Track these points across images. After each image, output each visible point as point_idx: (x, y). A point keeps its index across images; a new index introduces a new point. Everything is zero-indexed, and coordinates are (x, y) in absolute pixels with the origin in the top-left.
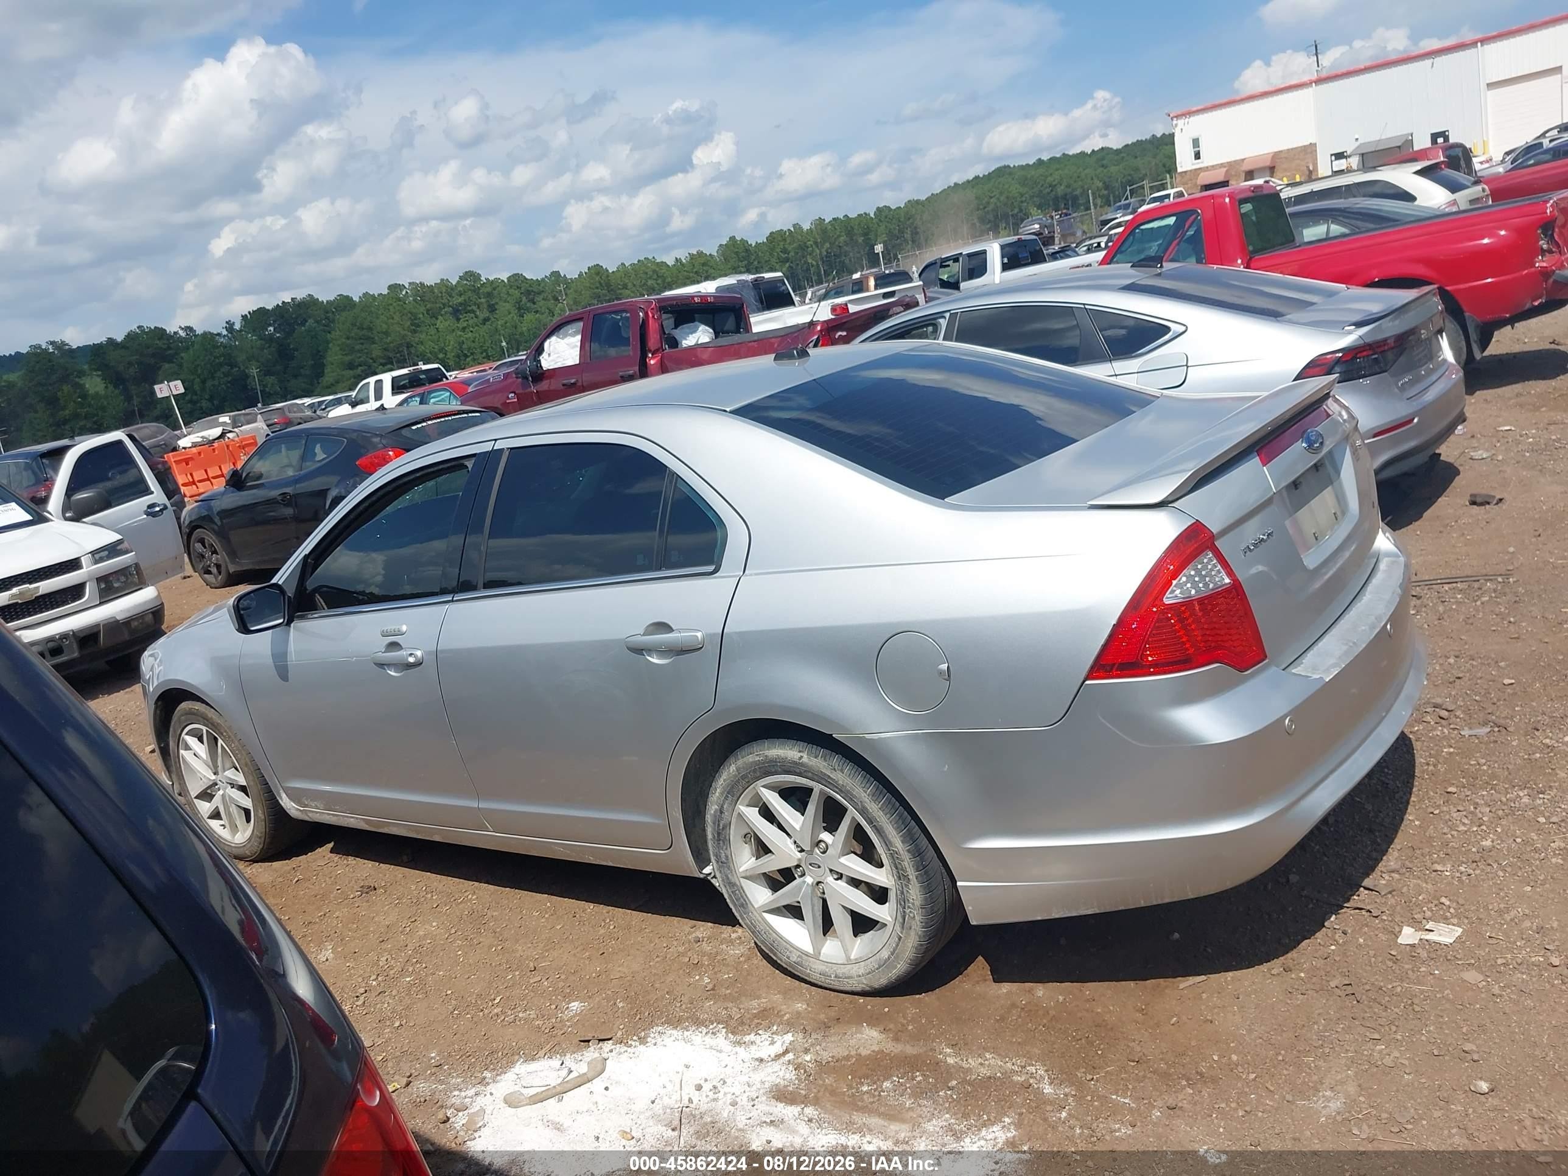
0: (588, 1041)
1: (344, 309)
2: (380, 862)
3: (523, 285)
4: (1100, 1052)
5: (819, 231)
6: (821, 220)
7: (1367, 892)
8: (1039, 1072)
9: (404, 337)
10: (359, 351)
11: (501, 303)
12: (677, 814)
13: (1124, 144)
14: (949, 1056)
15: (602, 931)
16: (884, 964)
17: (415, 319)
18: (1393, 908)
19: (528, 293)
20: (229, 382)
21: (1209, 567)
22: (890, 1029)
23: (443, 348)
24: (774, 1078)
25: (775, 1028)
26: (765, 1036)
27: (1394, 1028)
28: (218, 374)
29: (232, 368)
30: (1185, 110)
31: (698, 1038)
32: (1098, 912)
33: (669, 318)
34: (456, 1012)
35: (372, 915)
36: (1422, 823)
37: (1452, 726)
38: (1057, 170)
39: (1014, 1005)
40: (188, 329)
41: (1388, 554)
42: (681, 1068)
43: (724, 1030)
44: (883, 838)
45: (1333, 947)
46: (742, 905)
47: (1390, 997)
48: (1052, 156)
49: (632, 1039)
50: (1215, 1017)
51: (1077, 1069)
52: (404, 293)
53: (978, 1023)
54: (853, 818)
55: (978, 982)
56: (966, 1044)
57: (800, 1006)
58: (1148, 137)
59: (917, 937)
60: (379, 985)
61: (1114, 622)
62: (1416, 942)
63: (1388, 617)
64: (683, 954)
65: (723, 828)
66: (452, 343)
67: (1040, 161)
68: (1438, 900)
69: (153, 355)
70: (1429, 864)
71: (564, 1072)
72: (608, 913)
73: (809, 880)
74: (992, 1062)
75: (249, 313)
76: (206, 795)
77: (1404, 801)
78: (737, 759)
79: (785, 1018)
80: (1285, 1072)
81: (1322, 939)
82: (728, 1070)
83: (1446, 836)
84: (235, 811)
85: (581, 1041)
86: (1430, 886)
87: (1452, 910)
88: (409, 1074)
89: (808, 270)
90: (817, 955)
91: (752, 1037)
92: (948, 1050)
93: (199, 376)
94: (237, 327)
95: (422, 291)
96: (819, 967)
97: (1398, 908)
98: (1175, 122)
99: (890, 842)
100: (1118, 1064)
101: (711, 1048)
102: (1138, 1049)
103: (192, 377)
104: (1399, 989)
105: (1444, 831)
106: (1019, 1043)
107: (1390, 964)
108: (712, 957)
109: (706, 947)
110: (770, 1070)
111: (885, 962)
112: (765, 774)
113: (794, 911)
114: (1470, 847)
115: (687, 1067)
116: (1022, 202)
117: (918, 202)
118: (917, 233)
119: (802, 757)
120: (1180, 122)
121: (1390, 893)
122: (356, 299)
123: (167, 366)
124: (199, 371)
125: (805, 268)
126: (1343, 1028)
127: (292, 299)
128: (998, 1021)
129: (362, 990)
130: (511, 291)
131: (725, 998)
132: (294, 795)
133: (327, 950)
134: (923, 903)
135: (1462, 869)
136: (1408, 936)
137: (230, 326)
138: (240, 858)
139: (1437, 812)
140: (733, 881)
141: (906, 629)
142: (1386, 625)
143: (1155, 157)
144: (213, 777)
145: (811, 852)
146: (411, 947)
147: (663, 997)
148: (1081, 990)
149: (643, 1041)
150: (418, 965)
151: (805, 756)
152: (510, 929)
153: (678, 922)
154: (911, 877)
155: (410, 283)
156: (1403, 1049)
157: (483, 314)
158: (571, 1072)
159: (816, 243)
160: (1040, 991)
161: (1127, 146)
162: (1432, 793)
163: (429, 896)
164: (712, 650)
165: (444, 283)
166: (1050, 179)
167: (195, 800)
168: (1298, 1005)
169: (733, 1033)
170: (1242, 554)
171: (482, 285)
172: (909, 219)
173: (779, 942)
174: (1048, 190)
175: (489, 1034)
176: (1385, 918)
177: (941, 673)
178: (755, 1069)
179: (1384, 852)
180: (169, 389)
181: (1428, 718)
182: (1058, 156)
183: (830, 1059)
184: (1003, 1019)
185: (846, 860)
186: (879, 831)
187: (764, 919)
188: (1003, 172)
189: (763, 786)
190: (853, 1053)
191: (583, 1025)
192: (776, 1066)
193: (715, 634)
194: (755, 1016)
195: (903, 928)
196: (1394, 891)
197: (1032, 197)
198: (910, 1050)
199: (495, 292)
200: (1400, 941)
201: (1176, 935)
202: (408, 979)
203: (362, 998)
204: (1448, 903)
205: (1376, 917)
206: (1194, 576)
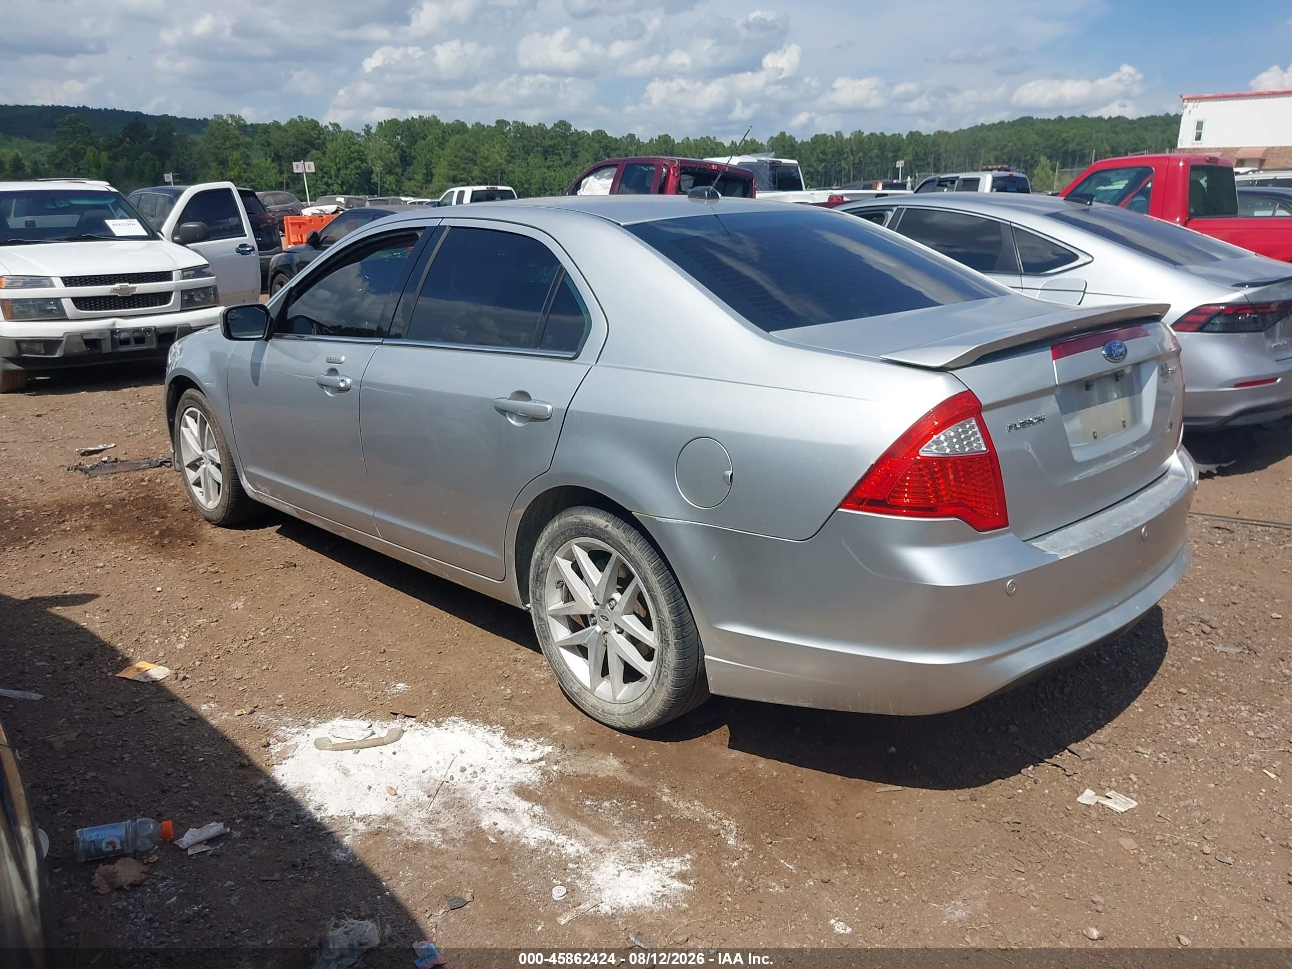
0: (397, 714)
1: (458, 132)
2: (308, 547)
3: (604, 140)
4: (787, 824)
5: (857, 141)
6: (860, 133)
7: (1069, 754)
8: (731, 826)
9: (500, 164)
10: (463, 169)
11: (583, 153)
12: (511, 552)
13: (1138, 117)
14: (666, 795)
15: (447, 636)
16: (639, 709)
17: (512, 152)
18: (1087, 772)
19: (606, 148)
20: (357, 174)
21: (970, 433)
22: (629, 763)
23: (529, 180)
24: (523, 776)
25: (542, 739)
26: (532, 743)
27: (1040, 867)
28: (351, 166)
29: (362, 163)
30: (1198, 95)
31: (480, 732)
32: (812, 706)
33: (690, 179)
34: (311, 669)
35: (284, 584)
36: (1145, 712)
37: (1209, 640)
38: (1074, 128)
39: (735, 769)
40: (336, 125)
41: (1176, 473)
42: (457, 752)
43: (503, 732)
44: (655, 606)
45: (1020, 791)
46: (545, 638)
47: (1049, 841)
48: (1072, 116)
49: (430, 721)
50: (895, 821)
51: (763, 832)
52: (508, 128)
53: (700, 775)
54: (637, 585)
55: (715, 744)
56: (683, 789)
57: (569, 728)
58: (1162, 114)
59: (667, 693)
60: (265, 636)
61: (873, 462)
62: (1092, 804)
63: (1145, 522)
64: (500, 668)
65: (542, 572)
66: (537, 177)
67: (1061, 118)
68: (1128, 775)
69: (306, 142)
70: (1134, 745)
71: (369, 732)
72: (458, 623)
73: (598, 628)
74: (697, 808)
75: (385, 121)
76: (194, 466)
77: (1138, 689)
78: (560, 518)
79: (554, 734)
80: (932, 878)
81: (1014, 782)
82: (492, 763)
83: (1159, 726)
84: (211, 483)
85: (392, 713)
86: (1126, 763)
87: (1136, 786)
88: (255, 705)
89: (840, 171)
90: (592, 691)
91: (522, 742)
92: (667, 790)
93: (336, 165)
94: (373, 131)
95: (522, 129)
96: (593, 701)
97: (1091, 773)
98: (1185, 104)
99: (660, 610)
100: (799, 836)
101: (487, 742)
102: (820, 829)
103: (331, 165)
104: (1059, 837)
105: (1161, 722)
106: (726, 800)
107: (1062, 815)
108: (521, 674)
109: (520, 667)
110: (522, 770)
111: (640, 707)
112: (578, 534)
113: (582, 651)
114: (1176, 740)
115: (462, 752)
116: (1035, 150)
117: (946, 133)
118: (939, 159)
119: (607, 526)
120: (1190, 105)
121: (1089, 759)
122: (469, 126)
123: (314, 152)
124: (338, 160)
125: (838, 169)
126: (997, 856)
127: (420, 117)
128: (716, 778)
129: (251, 637)
130: (593, 144)
131: (516, 708)
132: (252, 479)
133: (240, 601)
134: (676, 666)
135: (1161, 756)
136: (1088, 797)
137: (368, 129)
138: (209, 520)
139: (1162, 705)
140: (542, 616)
141: (705, 435)
142: (1141, 527)
143: (1163, 132)
144: (201, 453)
145: (603, 607)
146: (301, 614)
147: (470, 696)
148: (795, 772)
149: (438, 724)
150: (300, 629)
151: (610, 525)
152: (380, 618)
153: (508, 643)
154: (670, 643)
155: (514, 122)
156: (1040, 885)
157: (566, 158)
158: (373, 733)
159: (852, 151)
160: (762, 763)
161: (1141, 119)
162: (1165, 690)
163: (332, 580)
164: (556, 423)
165: (541, 126)
166: (1064, 135)
167: (187, 469)
168: (968, 829)
169: (508, 735)
170: (1007, 429)
171: (571, 134)
172: (935, 146)
173: (567, 673)
174: (1061, 145)
175: (327, 691)
176: (1075, 778)
177: (725, 477)
178: (512, 767)
179: (1101, 726)
180: (305, 167)
181: (1191, 629)
182: (1078, 116)
183: (572, 773)
184: (721, 777)
185: (627, 618)
186: (654, 599)
187: (559, 652)
188: (1026, 122)
189: (576, 544)
190: (592, 773)
191: (399, 702)
192: (529, 768)
193: (561, 410)
194: (533, 727)
195: (657, 683)
196: (1093, 759)
197: (1045, 148)
198: (637, 783)
199: (580, 143)
200: (1079, 799)
201: (893, 749)
202: (288, 637)
203: (248, 643)
204: (1135, 779)
205: (1069, 776)
206: (952, 438)
